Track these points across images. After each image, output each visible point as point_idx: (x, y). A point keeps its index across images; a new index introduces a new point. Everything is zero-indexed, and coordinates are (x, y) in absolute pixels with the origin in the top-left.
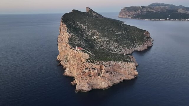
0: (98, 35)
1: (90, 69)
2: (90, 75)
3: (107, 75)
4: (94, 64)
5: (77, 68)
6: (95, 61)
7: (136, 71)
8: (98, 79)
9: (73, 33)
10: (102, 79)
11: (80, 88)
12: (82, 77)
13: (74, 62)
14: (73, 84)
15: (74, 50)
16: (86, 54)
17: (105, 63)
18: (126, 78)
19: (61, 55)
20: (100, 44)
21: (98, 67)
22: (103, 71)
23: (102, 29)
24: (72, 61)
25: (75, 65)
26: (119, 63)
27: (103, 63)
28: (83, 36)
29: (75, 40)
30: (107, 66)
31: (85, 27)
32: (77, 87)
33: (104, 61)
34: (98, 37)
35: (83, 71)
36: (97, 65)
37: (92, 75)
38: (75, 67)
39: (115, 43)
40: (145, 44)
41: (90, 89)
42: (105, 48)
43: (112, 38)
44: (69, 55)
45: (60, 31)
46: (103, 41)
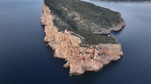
0: (79, 17)
1: (84, 53)
2: (84, 59)
3: (99, 58)
4: (88, 48)
5: (68, 51)
6: (88, 45)
7: (122, 51)
8: (91, 62)
9: (56, 16)
10: (95, 62)
11: (74, 72)
12: (76, 61)
13: (64, 45)
14: (66, 67)
15: (63, 33)
16: (76, 37)
17: (97, 46)
18: (114, 59)
19: (48, 36)
20: (82, 25)
21: (91, 51)
22: (96, 54)
23: (81, 11)
24: (62, 44)
25: (65, 48)
26: (108, 45)
27: (95, 46)
28: (65, 17)
29: (59, 22)
30: (99, 49)
31: (66, 9)
32: (71, 70)
33: (96, 45)
34: (79, 19)
35: (76, 55)
36: (90, 49)
37: (86, 58)
38: (65, 49)
39: (95, 24)
40: (120, 25)
41: (84, 71)
42: (86, 29)
43: (91, 19)
44: (58, 37)
45: (43, 13)
46: (84, 22)
